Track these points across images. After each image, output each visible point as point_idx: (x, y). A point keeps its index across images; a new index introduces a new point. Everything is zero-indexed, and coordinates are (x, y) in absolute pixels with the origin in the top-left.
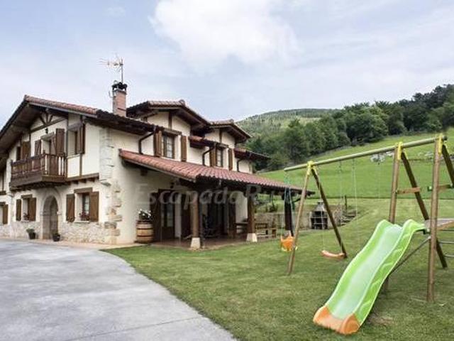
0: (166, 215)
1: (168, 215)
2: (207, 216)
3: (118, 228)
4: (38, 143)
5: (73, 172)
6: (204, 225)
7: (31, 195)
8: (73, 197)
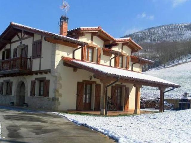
0: (86, 96)
1: (87, 96)
2: (110, 97)
3: (59, 101)
4: (16, 50)
5: (35, 68)
6: (109, 103)
7: (10, 80)
8: (35, 82)
